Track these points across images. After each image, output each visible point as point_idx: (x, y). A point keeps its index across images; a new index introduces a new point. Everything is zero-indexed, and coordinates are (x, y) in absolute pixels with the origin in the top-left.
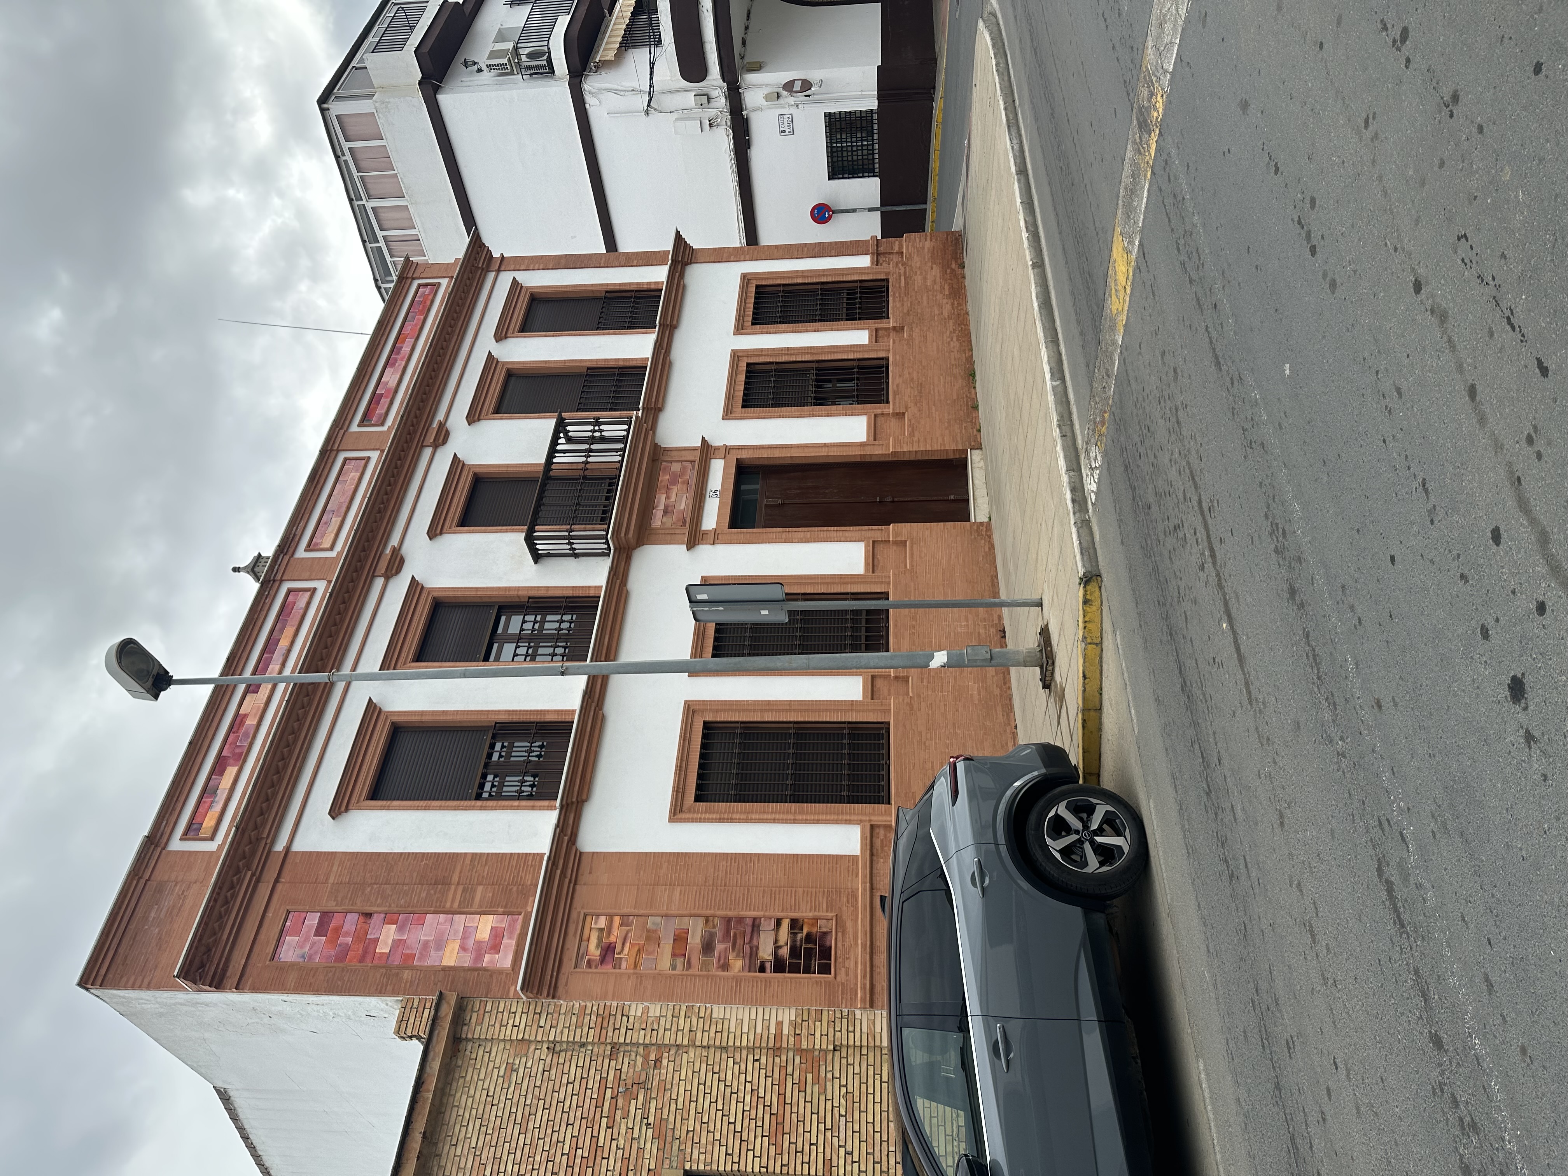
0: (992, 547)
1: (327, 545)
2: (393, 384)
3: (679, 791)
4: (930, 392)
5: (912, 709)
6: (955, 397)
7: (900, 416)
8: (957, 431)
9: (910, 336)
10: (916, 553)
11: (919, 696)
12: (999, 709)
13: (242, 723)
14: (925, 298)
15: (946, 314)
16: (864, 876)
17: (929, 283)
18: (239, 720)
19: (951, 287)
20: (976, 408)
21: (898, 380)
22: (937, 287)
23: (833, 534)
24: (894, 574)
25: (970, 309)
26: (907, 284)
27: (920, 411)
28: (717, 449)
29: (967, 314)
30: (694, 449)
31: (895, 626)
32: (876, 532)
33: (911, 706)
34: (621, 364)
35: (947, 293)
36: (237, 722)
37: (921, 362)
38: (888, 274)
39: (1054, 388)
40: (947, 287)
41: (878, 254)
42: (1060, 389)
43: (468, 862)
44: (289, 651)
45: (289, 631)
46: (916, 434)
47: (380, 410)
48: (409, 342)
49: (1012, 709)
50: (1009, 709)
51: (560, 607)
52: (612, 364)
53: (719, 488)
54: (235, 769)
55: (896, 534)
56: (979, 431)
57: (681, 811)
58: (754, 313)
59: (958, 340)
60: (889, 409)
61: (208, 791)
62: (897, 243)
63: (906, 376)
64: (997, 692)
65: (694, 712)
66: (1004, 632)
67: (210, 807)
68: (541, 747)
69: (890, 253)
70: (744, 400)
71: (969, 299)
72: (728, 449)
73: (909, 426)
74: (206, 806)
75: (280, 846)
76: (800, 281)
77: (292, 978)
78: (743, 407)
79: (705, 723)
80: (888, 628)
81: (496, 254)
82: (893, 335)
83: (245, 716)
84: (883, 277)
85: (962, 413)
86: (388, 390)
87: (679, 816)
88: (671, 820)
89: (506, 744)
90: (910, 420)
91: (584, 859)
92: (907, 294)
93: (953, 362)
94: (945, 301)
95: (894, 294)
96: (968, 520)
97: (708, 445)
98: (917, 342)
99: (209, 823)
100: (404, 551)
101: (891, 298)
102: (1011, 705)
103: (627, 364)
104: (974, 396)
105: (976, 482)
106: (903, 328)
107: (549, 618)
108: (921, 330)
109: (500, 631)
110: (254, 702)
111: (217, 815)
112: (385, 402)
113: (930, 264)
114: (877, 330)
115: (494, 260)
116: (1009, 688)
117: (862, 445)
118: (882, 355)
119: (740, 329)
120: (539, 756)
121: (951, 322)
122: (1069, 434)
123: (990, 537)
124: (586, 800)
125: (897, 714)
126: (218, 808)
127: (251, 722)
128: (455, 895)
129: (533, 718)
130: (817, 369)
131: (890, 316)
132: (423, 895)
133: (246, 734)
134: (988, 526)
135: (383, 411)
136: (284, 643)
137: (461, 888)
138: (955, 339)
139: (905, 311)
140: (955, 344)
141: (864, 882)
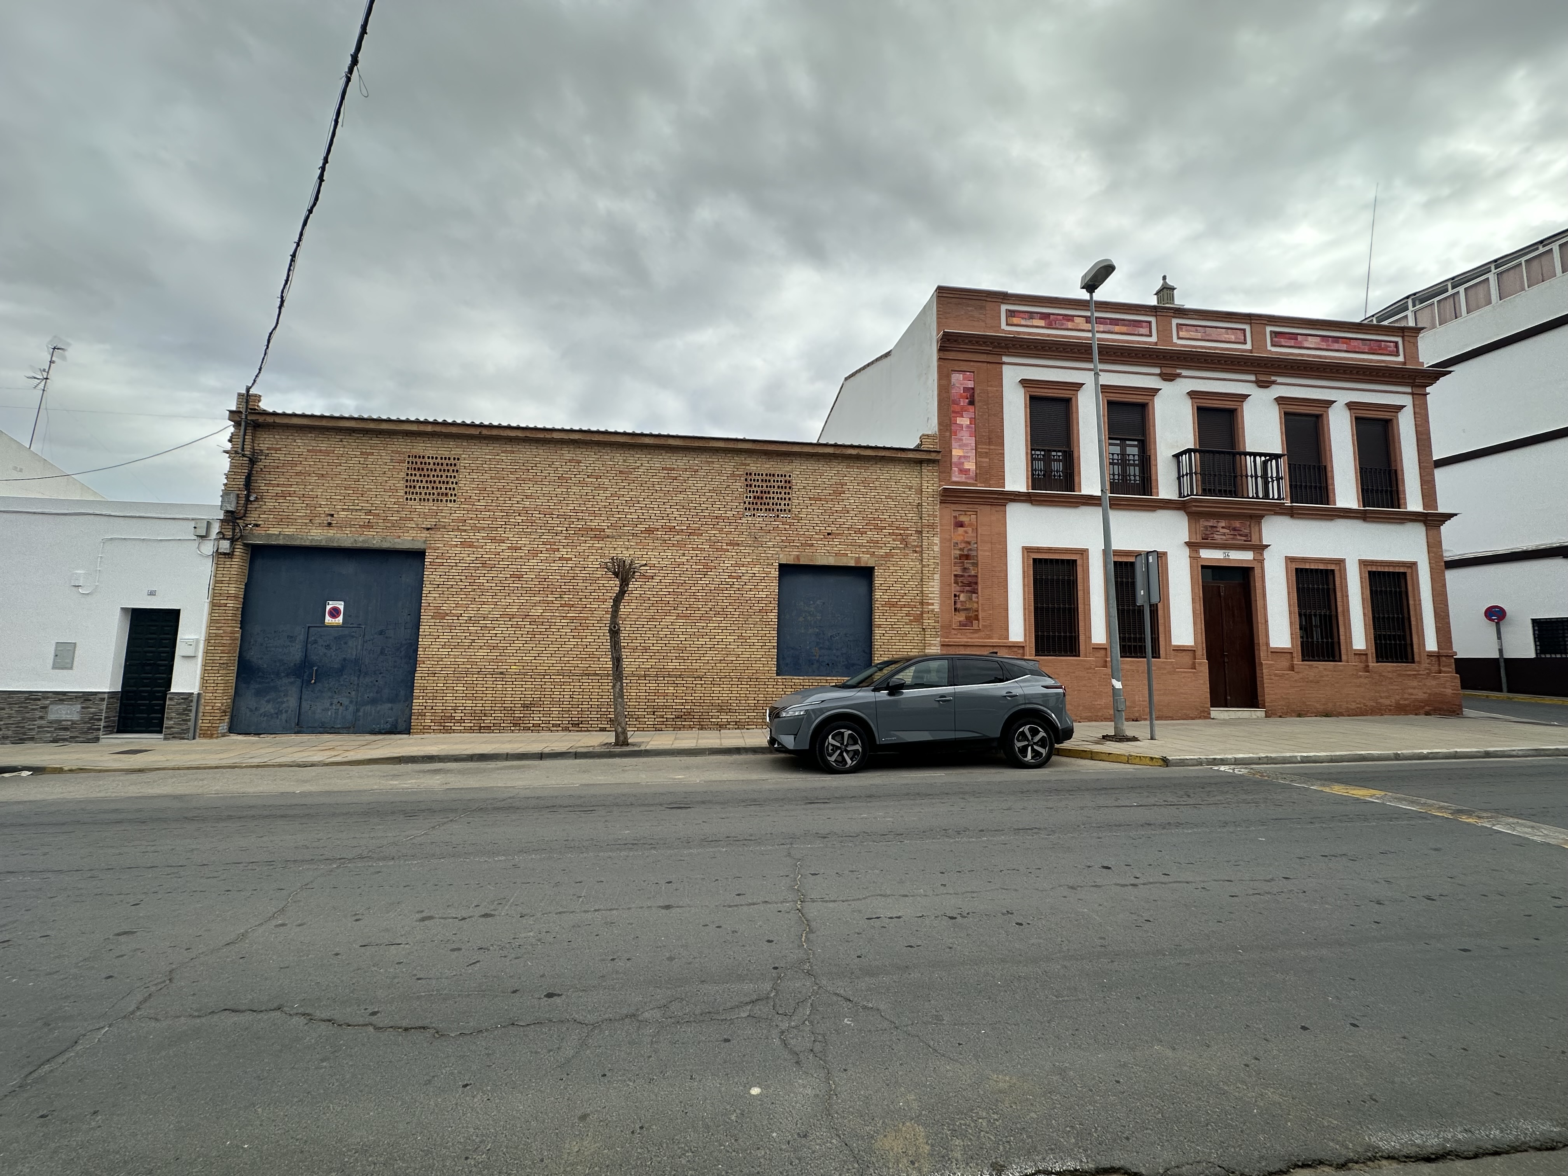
0: (1193, 719)
1: (1182, 334)
2: (1306, 345)
3: (1038, 550)
4: (1311, 687)
5: (1088, 669)
6: (1307, 703)
7: (1292, 668)
8: (1280, 703)
9: (1361, 677)
10: (1187, 675)
11: (1095, 673)
12: (1090, 714)
13: (1068, 320)
14: (1396, 687)
15: (1381, 701)
16: (999, 643)
17: (1410, 691)
18: (1070, 318)
19: (1406, 706)
20: (1299, 716)
21: (1320, 667)
22: (1406, 696)
23: (1199, 627)
24: (1172, 662)
25: (1386, 717)
26: (1409, 675)
27: (1296, 680)
28: (1262, 554)
29: (1382, 715)
30: (1261, 539)
31: (1138, 662)
32: (1201, 652)
33: (1090, 668)
34: (1330, 487)
35: (1401, 702)
36: (1069, 318)
37: (1337, 683)
38: (1419, 662)
39: (1296, 757)
40: (1406, 702)
41: (1438, 656)
42: (1294, 760)
43: (1000, 451)
44: (1112, 333)
45: (1124, 329)
46: (1277, 678)
47: (1283, 342)
48: (1344, 347)
49: (1090, 721)
50: (1090, 719)
51: (1144, 474)
52: (1330, 482)
53: (1231, 557)
54: (1043, 325)
55: (1200, 664)
56: (1280, 717)
57: (1028, 552)
58: (1379, 572)
59: (1358, 708)
60: (1297, 661)
61: (1031, 315)
62: (1451, 670)
63: (1325, 673)
64: (1100, 714)
65: (1082, 554)
66: (1137, 721)
67: (1023, 318)
68: (1060, 476)
69: (1439, 665)
70: (1302, 569)
71: (1395, 717)
72: (1261, 562)
73: (1283, 674)
74: (1024, 316)
75: (1005, 359)
76: (1411, 602)
77: (944, 382)
78: (1297, 569)
79: (1076, 560)
80: (1137, 657)
81: (1428, 389)
82: (1362, 665)
83: (1073, 321)
84: (1416, 659)
85: (1295, 707)
86: (1301, 342)
87: (1025, 551)
88: (1023, 547)
89: (1061, 458)
90: (1287, 674)
91: (1002, 508)
92: (1399, 675)
93: (1338, 704)
94: (1393, 701)
95: (1400, 667)
96: (1212, 706)
97: (1263, 549)
98: (1355, 681)
99: (1015, 320)
100: (1179, 380)
101: (1395, 664)
102: (1092, 721)
103: (1330, 491)
104: (1309, 715)
105: (1240, 712)
106: (1368, 672)
107: (1137, 468)
108: (1366, 684)
109: (1128, 442)
110: (1080, 322)
111: (1019, 323)
112: (1292, 343)
113: (1428, 691)
114: (1366, 654)
115: (1423, 389)
116: (1102, 721)
117: (1268, 644)
118: (1344, 657)
119: (1363, 563)
120: (1055, 476)
121: (1374, 704)
122: (1261, 761)
123: (1200, 718)
124: (1032, 504)
125: (1084, 661)
126: (1023, 322)
127: (1070, 325)
128: (983, 448)
129: (1076, 470)
130: (1330, 616)
131: (1379, 664)
132: (984, 434)
133: (1063, 324)
134: (1208, 716)
135: (1283, 344)
136: (1117, 328)
137: (988, 451)
138: (1359, 706)
139: (1384, 674)
140: (1353, 706)
141: (996, 642)
